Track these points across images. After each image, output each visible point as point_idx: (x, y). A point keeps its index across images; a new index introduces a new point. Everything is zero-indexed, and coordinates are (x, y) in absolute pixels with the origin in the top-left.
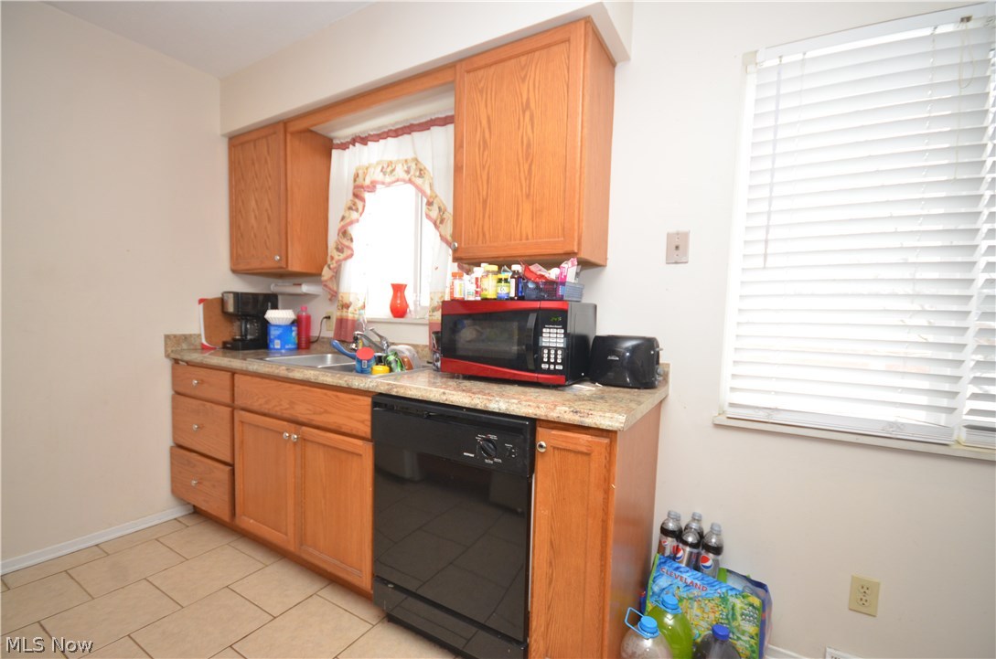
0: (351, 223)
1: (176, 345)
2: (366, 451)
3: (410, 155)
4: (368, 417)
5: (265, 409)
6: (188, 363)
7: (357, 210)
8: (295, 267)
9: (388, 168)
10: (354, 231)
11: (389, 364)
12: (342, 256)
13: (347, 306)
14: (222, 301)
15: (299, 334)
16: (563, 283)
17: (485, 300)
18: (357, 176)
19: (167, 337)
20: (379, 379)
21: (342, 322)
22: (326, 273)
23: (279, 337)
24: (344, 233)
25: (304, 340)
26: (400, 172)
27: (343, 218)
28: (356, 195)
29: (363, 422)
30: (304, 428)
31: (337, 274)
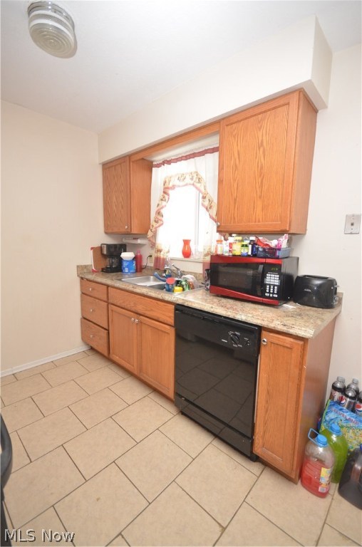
0: (162, 208)
1: (81, 268)
2: (172, 332)
3: (193, 170)
4: (173, 315)
5: (123, 305)
6: (87, 280)
7: (165, 200)
8: (135, 231)
9: (182, 178)
10: (163, 211)
11: (182, 286)
12: (158, 225)
13: (160, 251)
14: (101, 248)
15: (136, 265)
16: (279, 249)
17: (234, 256)
18: (165, 183)
19: (78, 266)
20: (178, 296)
21: (157, 259)
22: (150, 234)
23: (127, 267)
24: (159, 213)
25: (139, 268)
26: (188, 180)
27: (158, 205)
28: (164, 192)
29: (170, 317)
30: (141, 317)
31: (155, 235)
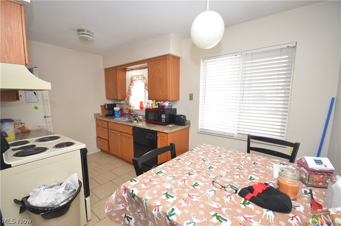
0: (131, 88)
1: (96, 115)
2: (132, 137)
3: (142, 74)
5: (114, 129)
6: (99, 120)
7: (132, 85)
8: (119, 98)
9: (138, 77)
10: (132, 90)
11: (137, 120)
12: (129, 95)
13: (131, 106)
14: (105, 106)
15: (121, 113)
16: (165, 106)
17: (153, 108)
18: (131, 78)
19: (94, 114)
20: (135, 124)
21: (130, 110)
22: (126, 99)
23: (117, 114)
24: (129, 90)
25: (122, 115)
26: (140, 78)
27: (129, 87)
28: (131, 82)
29: (131, 132)
30: (121, 133)
31: (128, 99)
